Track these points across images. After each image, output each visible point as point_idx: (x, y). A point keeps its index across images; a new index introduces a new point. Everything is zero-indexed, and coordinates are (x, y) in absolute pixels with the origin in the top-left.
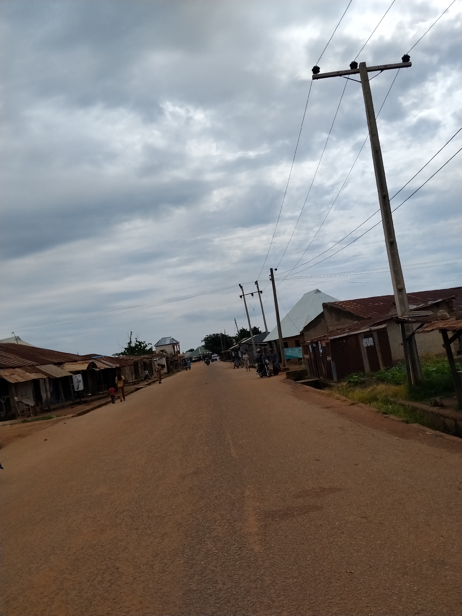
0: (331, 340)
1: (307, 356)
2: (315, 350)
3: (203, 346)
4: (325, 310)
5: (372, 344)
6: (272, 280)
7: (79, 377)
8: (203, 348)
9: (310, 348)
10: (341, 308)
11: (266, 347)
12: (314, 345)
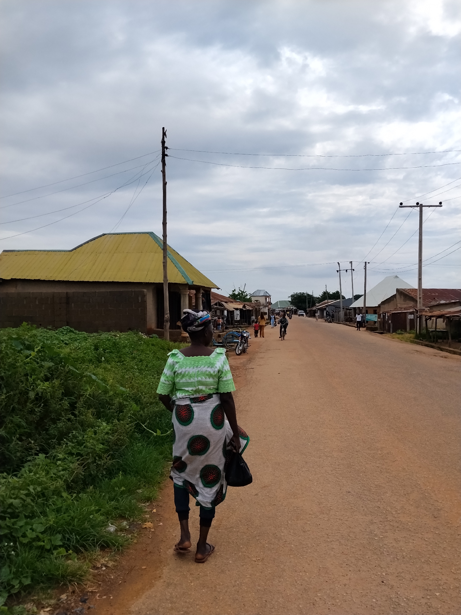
0: (392, 313)
1: (379, 320)
2: (384, 317)
3: (290, 301)
4: (397, 293)
5: (413, 318)
6: (365, 269)
7: (238, 312)
8: (290, 303)
9: (382, 315)
10: (408, 294)
11: (351, 311)
12: (384, 314)
